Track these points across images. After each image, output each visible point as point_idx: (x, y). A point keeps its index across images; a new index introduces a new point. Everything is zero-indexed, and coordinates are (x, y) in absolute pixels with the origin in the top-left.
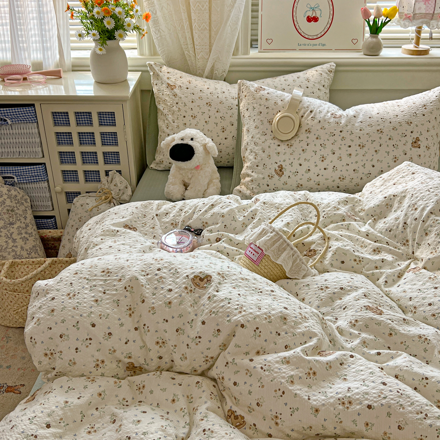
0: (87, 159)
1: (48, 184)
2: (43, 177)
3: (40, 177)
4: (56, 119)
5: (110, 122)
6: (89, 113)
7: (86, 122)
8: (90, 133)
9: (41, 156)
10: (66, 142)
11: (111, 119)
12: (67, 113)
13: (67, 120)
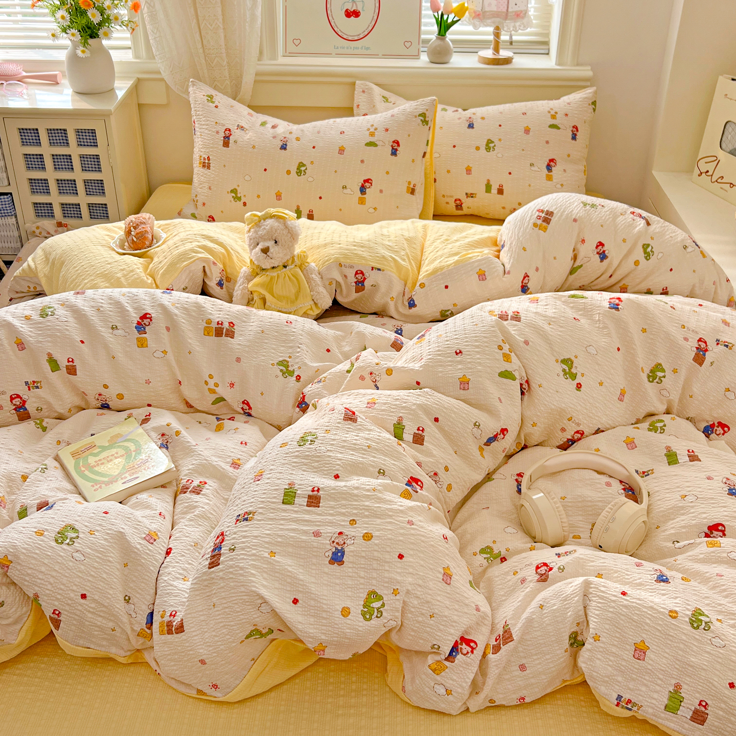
0: (64, 188)
1: (17, 220)
2: (9, 211)
3: (6, 211)
4: (24, 137)
5: (91, 142)
6: (65, 130)
7: (62, 141)
8: (66, 155)
9: (6, 183)
10: (37, 166)
11: (91, 138)
12: (37, 130)
13: (37, 138)
